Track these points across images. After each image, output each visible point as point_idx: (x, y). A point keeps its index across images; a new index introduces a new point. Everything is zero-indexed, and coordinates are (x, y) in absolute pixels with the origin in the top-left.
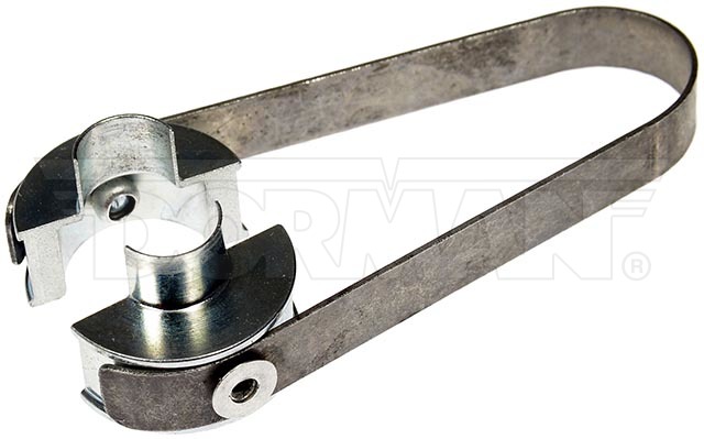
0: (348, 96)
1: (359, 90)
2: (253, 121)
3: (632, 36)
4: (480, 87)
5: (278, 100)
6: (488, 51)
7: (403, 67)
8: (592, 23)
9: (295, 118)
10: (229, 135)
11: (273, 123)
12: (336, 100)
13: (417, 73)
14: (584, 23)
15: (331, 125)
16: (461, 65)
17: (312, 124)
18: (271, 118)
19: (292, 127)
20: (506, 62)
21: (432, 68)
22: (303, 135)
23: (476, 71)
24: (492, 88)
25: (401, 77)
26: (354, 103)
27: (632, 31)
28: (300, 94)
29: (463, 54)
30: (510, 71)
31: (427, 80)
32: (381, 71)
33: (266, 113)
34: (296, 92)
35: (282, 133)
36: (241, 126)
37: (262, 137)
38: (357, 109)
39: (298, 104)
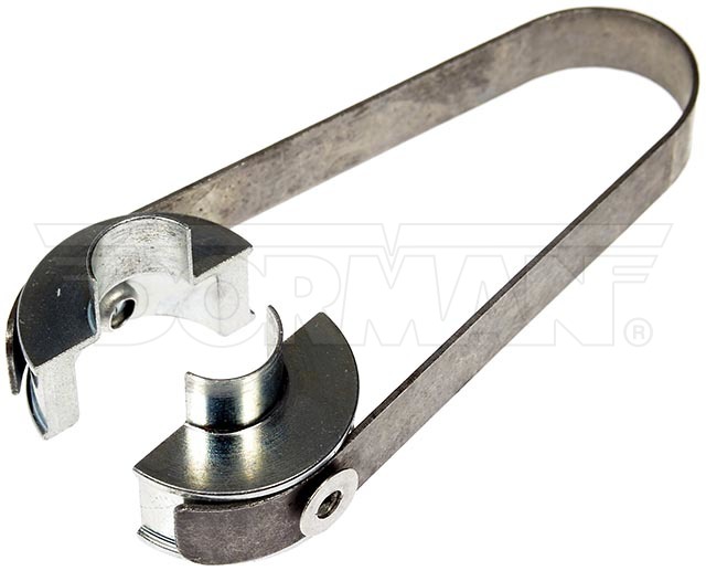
0: (328, 147)
1: (339, 139)
2: (235, 192)
3: (606, 35)
4: (453, 112)
5: (261, 165)
6: (464, 74)
7: (382, 107)
8: (564, 27)
9: (277, 180)
10: (212, 211)
11: (255, 190)
12: (317, 153)
13: (395, 110)
14: (557, 28)
15: (311, 180)
16: (438, 94)
17: (293, 182)
18: (253, 185)
19: (273, 190)
20: (480, 82)
21: (410, 102)
22: (283, 195)
23: (451, 97)
24: (466, 110)
25: (380, 117)
26: (334, 153)
27: (608, 30)
28: (282, 155)
29: (440, 82)
30: (484, 91)
31: (403, 116)
32: (361, 115)
33: (249, 180)
34: (279, 154)
35: (262, 198)
36: (224, 199)
37: (243, 207)
38: (336, 158)
39: (280, 166)
